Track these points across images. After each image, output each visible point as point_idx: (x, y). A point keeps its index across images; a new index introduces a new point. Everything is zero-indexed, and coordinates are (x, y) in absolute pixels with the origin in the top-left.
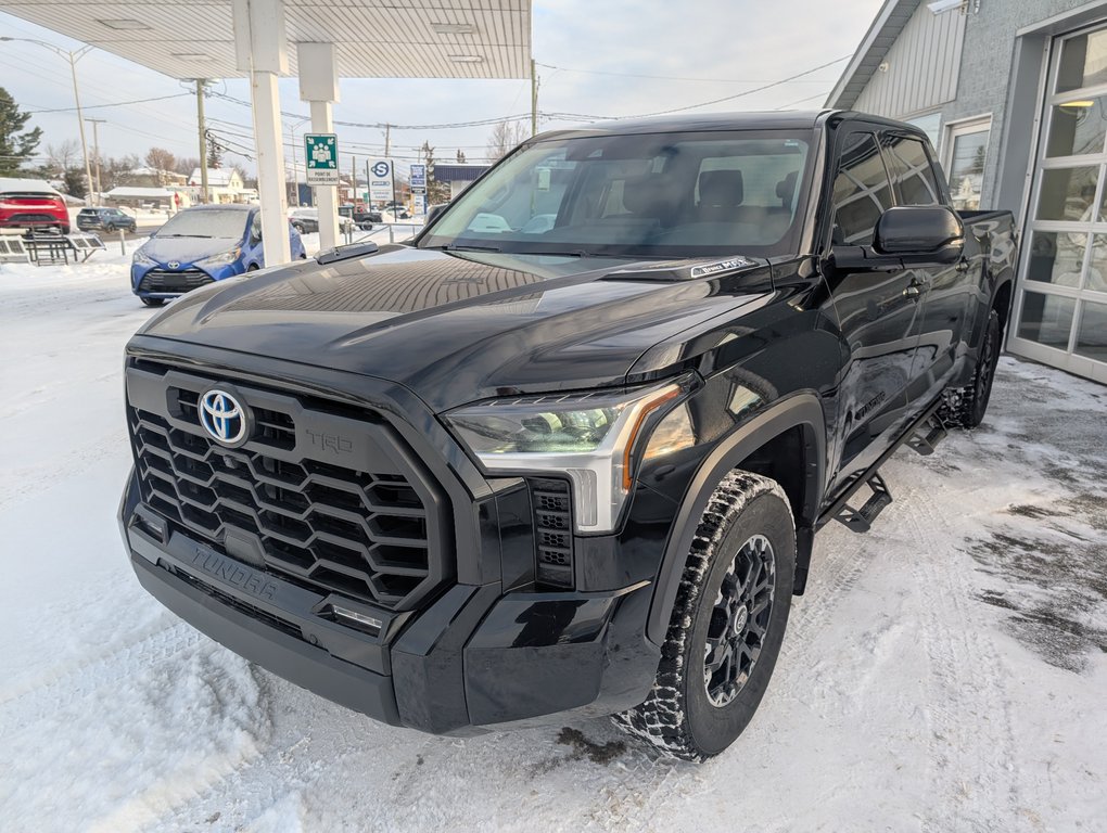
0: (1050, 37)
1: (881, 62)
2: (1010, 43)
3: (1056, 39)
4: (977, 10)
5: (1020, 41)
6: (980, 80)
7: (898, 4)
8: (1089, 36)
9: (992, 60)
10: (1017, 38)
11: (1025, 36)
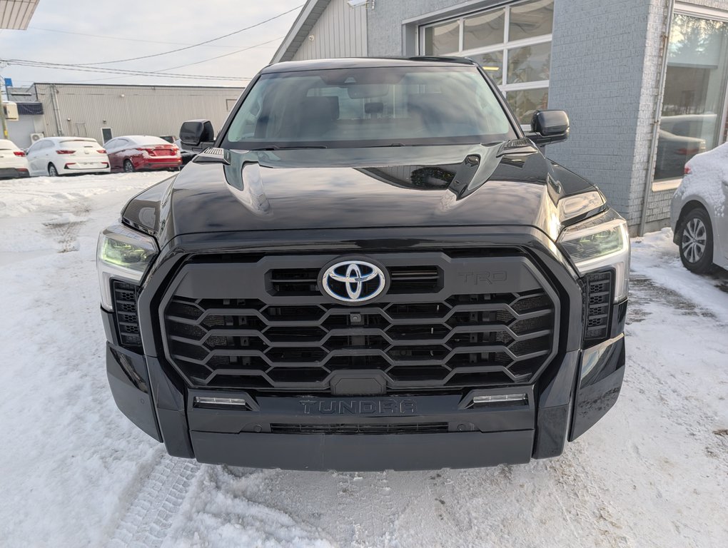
0: (417, 26)
1: (308, 34)
2: (399, 28)
3: (421, 28)
4: (373, 7)
5: (404, 27)
6: (382, 48)
7: (318, 2)
8: (436, 29)
9: (389, 37)
10: (402, 25)
11: (407, 25)
